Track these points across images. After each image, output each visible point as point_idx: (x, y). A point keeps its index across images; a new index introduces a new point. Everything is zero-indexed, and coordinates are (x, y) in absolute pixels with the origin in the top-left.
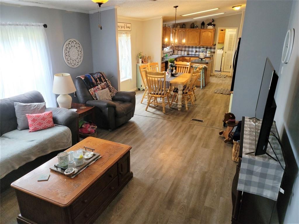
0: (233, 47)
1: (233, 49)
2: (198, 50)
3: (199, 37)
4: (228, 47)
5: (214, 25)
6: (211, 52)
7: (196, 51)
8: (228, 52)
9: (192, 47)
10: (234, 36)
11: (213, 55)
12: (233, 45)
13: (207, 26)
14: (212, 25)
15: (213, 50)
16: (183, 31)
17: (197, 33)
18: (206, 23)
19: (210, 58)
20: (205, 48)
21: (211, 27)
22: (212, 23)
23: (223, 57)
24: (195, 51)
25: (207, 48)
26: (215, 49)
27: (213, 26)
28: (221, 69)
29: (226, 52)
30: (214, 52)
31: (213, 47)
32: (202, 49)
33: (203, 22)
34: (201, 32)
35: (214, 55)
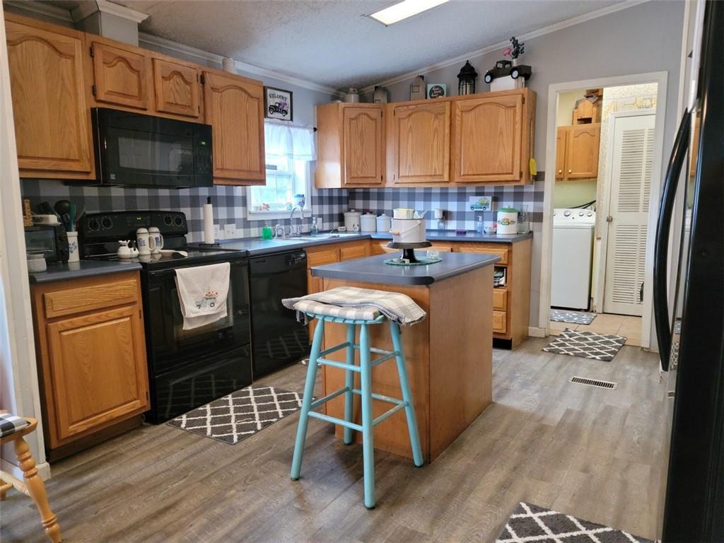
0: (647, 193)
1: (646, 204)
2: (453, 206)
3: (447, 139)
4: (622, 194)
5: (526, 74)
6: (519, 214)
7: (446, 215)
8: (622, 218)
9: (427, 196)
10: (646, 138)
11: (531, 232)
12: (648, 183)
13: (488, 79)
14: (511, 73)
15: (529, 206)
16: (368, 116)
17: (437, 122)
18: (483, 69)
19: (509, 244)
20: (489, 199)
21: (507, 83)
22: (515, 63)
23: (599, 245)
24: (438, 215)
25: (497, 198)
26: (539, 196)
27: (515, 74)
28: (590, 299)
29: (610, 220)
30: (538, 217)
31: (532, 189)
32: (474, 201)
33: (468, 64)
34: (458, 112)
35: (541, 230)
